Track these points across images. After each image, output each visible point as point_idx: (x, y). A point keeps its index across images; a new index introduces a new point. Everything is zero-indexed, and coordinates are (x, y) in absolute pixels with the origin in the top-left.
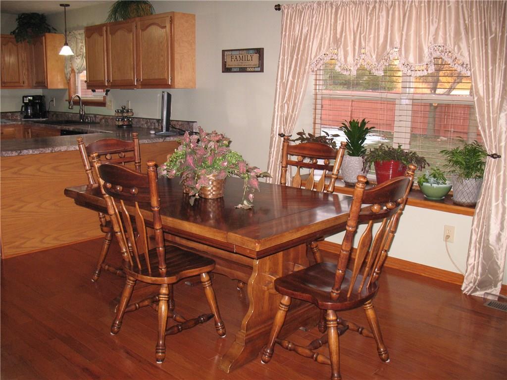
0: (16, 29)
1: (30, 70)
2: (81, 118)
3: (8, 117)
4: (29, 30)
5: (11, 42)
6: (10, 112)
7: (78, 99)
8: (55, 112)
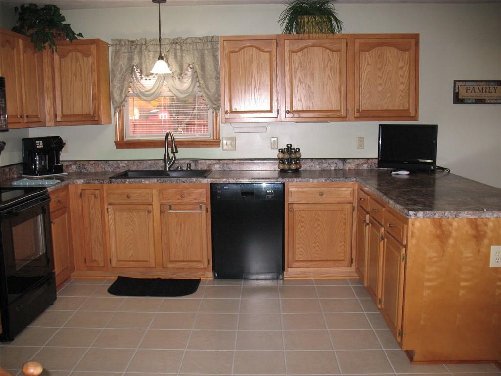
8: (75, 162)
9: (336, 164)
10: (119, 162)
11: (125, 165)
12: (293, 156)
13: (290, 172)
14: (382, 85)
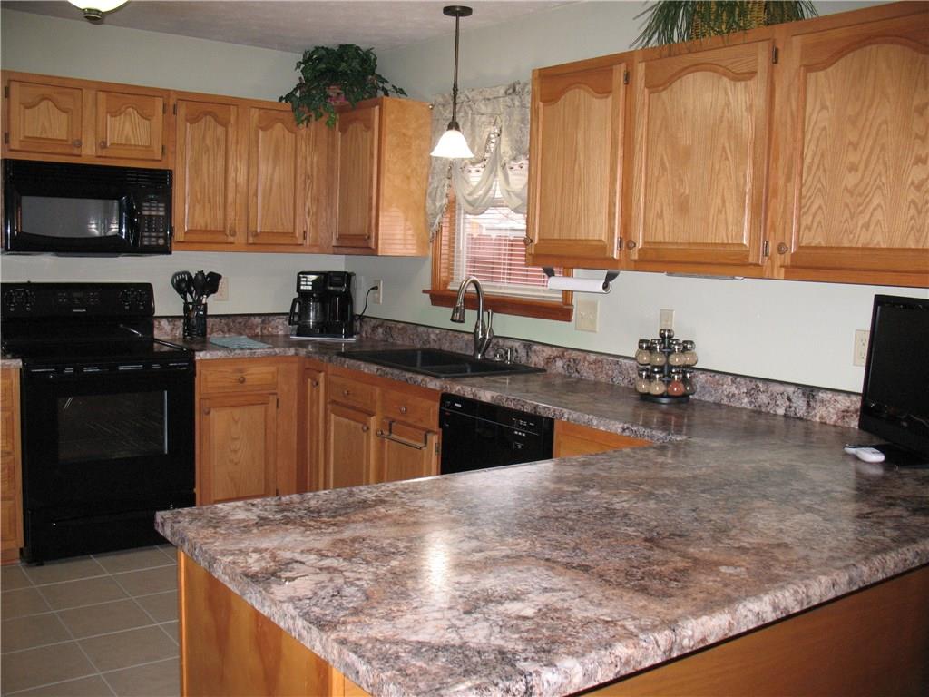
0: (295, 90)
1: (323, 200)
2: (478, 349)
3: (252, 328)
4: (333, 91)
5: (282, 121)
6: (260, 315)
7: (474, 289)
8: (383, 322)
9: (789, 399)
10: (430, 330)
11: (436, 339)
12: (676, 360)
13: (665, 400)
14: (857, 170)
